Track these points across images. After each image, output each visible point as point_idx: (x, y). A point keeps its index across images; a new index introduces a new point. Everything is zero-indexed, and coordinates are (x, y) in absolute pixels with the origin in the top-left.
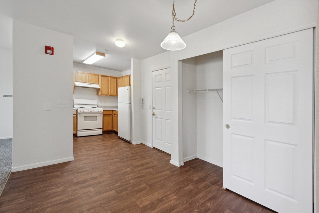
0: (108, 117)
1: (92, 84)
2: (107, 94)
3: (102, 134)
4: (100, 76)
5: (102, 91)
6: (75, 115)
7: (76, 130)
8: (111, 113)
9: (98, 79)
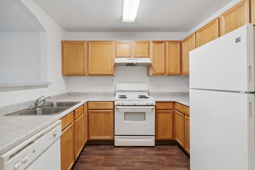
0: (165, 114)
1: (139, 59)
2: (163, 72)
3: (154, 145)
4: (151, 44)
5: (155, 67)
6: (112, 109)
7: (113, 135)
8: (172, 108)
9: (149, 48)
